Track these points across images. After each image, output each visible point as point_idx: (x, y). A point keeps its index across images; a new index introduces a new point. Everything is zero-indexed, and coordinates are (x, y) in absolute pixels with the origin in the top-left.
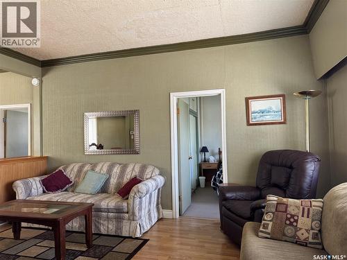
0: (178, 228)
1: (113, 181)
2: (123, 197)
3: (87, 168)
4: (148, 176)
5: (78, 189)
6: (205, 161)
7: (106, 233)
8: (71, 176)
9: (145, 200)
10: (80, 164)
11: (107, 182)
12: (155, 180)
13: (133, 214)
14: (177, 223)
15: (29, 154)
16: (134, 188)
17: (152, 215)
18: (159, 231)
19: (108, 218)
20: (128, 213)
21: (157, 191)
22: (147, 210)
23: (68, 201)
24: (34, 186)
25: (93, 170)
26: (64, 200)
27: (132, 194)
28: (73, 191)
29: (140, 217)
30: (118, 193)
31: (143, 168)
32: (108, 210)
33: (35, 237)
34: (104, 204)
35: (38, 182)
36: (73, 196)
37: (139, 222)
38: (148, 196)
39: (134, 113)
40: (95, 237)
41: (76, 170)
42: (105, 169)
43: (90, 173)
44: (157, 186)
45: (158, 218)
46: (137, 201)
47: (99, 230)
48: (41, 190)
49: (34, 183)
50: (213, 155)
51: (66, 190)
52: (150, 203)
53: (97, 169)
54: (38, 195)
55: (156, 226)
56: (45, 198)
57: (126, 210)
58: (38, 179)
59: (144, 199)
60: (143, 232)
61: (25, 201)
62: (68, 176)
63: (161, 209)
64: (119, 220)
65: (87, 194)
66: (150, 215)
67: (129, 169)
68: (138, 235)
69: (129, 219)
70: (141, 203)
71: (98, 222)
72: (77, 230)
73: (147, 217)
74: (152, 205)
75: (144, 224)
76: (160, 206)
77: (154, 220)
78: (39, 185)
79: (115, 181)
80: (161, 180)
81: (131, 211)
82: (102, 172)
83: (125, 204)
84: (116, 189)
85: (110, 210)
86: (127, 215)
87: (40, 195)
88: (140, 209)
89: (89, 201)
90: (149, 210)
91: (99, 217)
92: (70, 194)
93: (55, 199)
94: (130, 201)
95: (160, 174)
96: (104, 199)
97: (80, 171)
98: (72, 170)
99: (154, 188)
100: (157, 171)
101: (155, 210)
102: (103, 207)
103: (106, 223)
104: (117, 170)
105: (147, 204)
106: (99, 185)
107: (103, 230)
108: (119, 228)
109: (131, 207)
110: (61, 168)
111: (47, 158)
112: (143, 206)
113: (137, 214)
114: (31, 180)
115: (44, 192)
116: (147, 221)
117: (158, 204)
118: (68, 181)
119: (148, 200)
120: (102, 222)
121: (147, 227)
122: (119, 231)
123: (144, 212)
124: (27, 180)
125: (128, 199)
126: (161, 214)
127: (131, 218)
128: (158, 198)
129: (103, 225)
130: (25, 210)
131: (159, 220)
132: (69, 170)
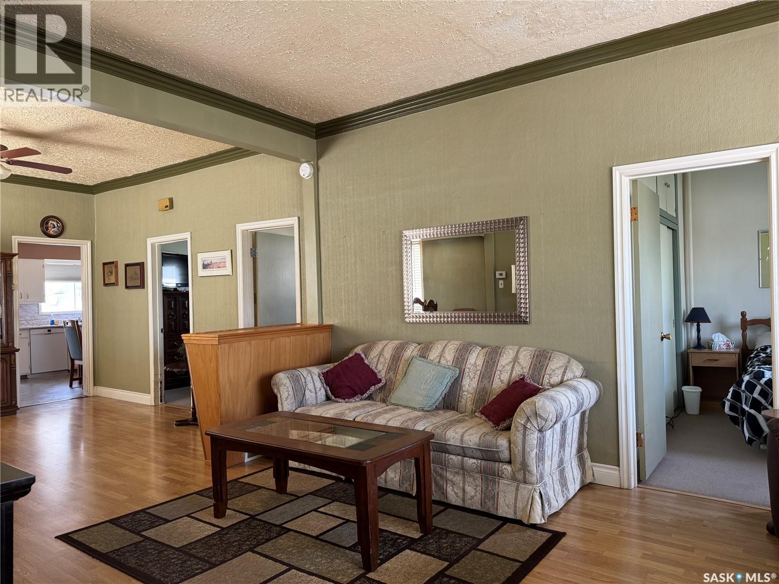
0: (635, 512)
1: (470, 385)
2: (497, 423)
3: (411, 351)
4: (556, 379)
5: (395, 397)
6: (699, 345)
7: (459, 503)
8: (380, 367)
9: (552, 437)
10: (397, 342)
11: (456, 384)
12: (575, 389)
13: (525, 467)
14: (635, 501)
15: (298, 321)
16: (525, 406)
17: (569, 475)
18: (583, 514)
19: (463, 470)
20: (510, 462)
21: (578, 416)
22: (556, 459)
23: (377, 422)
24: (310, 386)
25: (423, 356)
26: (369, 420)
27: (519, 420)
28: (384, 401)
29: (542, 477)
30: (482, 413)
31: (541, 359)
32: (463, 452)
33: (314, 493)
34: (453, 436)
35: (316, 378)
36: (386, 412)
37: (539, 487)
38: (558, 427)
39: (515, 225)
40: (436, 508)
41: (388, 354)
42: (449, 356)
43: (418, 363)
44: (581, 405)
45: (582, 481)
46: (533, 437)
47: (444, 494)
48: (322, 394)
49: (309, 379)
50: (723, 329)
51: (370, 398)
52: (562, 445)
53: (433, 355)
54: (317, 405)
55: (577, 500)
56: (332, 411)
57: (505, 455)
58: (316, 370)
59: (548, 433)
60: (548, 512)
61: (293, 415)
62: (373, 366)
63: (589, 462)
64: (490, 477)
65: (414, 409)
66: (562, 473)
67: (505, 360)
68: (538, 518)
69: (514, 478)
70: (541, 443)
71: (441, 476)
72: (396, 487)
73: (556, 476)
74: (567, 449)
75: (551, 494)
76: (586, 454)
77: (574, 487)
78: (319, 384)
79: (474, 384)
80: (589, 391)
81: (519, 459)
82: (443, 362)
83: (502, 442)
84: (476, 402)
85: (469, 452)
86: (508, 468)
87: (322, 405)
88: (541, 458)
89: (420, 427)
90: (561, 462)
91: (444, 465)
92: (380, 407)
93: (350, 416)
94: (516, 435)
95: (586, 376)
96: (452, 423)
97: (396, 358)
98: (381, 354)
99: (574, 409)
100: (577, 369)
101: (575, 463)
102: (451, 442)
103: (458, 479)
104: (476, 359)
105: (556, 446)
106: (439, 391)
107: (453, 496)
108: (490, 496)
109: (517, 450)
110: (358, 350)
111: (331, 328)
112: (548, 452)
113: (533, 468)
114: (304, 372)
115: (328, 398)
116: (558, 487)
117: (580, 449)
118: (372, 378)
119: (557, 437)
120: (449, 476)
121: (557, 502)
122: (489, 504)
123: (550, 465)
124: (296, 372)
125: (508, 428)
126: (589, 473)
127: (520, 476)
128: (581, 433)
129: (453, 484)
130: (294, 434)
131: (586, 487)
132: (374, 353)
